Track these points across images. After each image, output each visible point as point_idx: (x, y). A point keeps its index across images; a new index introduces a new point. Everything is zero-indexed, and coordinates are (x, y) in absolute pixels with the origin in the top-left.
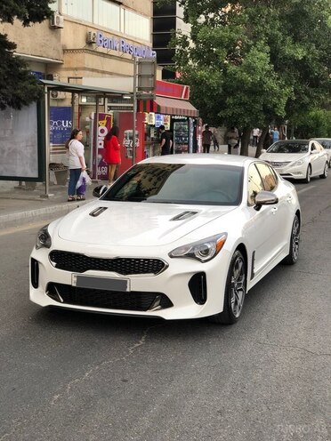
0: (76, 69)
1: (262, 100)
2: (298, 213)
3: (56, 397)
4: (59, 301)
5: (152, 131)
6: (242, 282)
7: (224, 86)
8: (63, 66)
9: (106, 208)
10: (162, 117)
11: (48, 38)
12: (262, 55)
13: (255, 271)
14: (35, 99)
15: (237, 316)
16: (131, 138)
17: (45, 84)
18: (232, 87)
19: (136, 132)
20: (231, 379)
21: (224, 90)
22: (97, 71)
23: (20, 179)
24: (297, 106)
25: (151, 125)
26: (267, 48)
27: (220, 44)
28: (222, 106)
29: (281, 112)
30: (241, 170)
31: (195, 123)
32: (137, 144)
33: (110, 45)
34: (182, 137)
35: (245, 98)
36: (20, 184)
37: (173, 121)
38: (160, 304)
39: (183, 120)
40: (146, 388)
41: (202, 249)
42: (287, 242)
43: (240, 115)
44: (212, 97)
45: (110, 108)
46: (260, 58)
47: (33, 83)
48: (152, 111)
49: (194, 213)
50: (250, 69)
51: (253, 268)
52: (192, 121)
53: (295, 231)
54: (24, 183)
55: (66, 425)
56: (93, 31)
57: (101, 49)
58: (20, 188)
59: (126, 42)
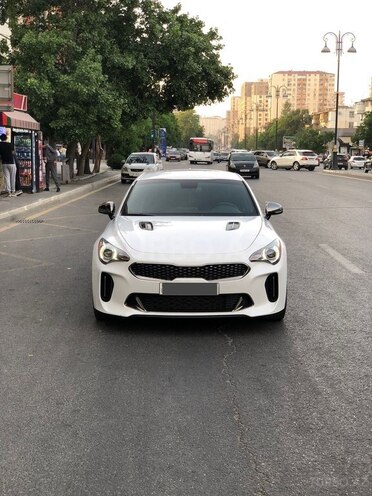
1: (95, 111)
10: (4, 130)
18: (63, 97)
21: (55, 100)
26: (99, 57)
29: (117, 124)
31: (37, 137)
34: (23, 152)
37: (13, 135)
41: (269, 253)
43: (72, 127)
46: (91, 66)
50: (84, 79)
52: (34, 135)
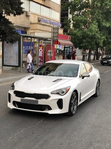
0: (34, 30)
1: (95, 41)
2: (99, 80)
3: (11, 138)
4: (16, 107)
5: (58, 51)
6: (76, 102)
7: (82, 36)
8: (30, 29)
9: (33, 77)
10: (61, 46)
11: (25, 19)
12: (95, 26)
13: (81, 99)
14: (18, 40)
15: (74, 113)
16: (50, 53)
17: (21, 35)
18: (85, 36)
19: (52, 51)
20: (67, 134)
21: (82, 37)
22: (41, 30)
23: (13, 66)
24: (107, 43)
25: (57, 49)
26: (97, 24)
27: (81, 22)
28: (82, 42)
29: (101, 45)
30: (78, 66)
31: (72, 48)
32: (52, 55)
33: (46, 22)
34: (67, 53)
35: (89, 40)
36: (13, 68)
37: (65, 47)
38: (48, 109)
39: (68, 47)
40: (39, 136)
41: (62, 91)
42: (94, 89)
43: (88, 45)
44: (78, 40)
45: (44, 43)
47: (17, 35)
48: (57, 44)
49: (61, 79)
50: (91, 31)
51: (80, 98)
52: (71, 47)
53: (98, 86)
54: (14, 67)
55: (12, 146)
56: (40, 17)
57: (43, 23)
58: (13, 69)
59: (51, 20)
